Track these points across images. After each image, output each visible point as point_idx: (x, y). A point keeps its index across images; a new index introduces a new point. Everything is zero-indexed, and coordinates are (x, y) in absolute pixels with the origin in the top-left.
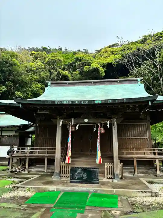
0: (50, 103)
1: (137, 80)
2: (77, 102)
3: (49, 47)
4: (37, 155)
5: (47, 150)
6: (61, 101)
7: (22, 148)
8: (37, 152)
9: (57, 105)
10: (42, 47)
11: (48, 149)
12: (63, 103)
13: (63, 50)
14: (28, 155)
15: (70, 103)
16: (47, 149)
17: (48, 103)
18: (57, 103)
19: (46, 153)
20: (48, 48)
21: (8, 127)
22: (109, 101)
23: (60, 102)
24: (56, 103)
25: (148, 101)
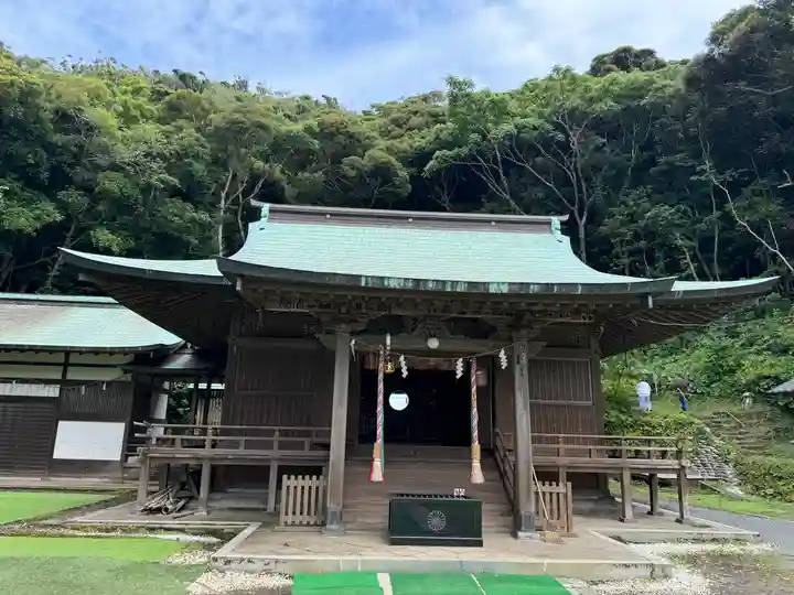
0: (344, 282)
1: (549, 223)
2: (430, 285)
3: (201, 73)
4: (241, 451)
5: (276, 438)
6: (382, 278)
7: (173, 428)
8: (243, 443)
9: (366, 289)
10: (175, 71)
11: (284, 433)
12: (386, 283)
13: (252, 89)
14: (207, 452)
15: (410, 285)
16: (277, 433)
17: (338, 281)
18: (367, 283)
19: (276, 445)
20: (200, 78)
21: (96, 351)
22: (532, 287)
23: (378, 282)
24: (363, 284)
25: (644, 296)
